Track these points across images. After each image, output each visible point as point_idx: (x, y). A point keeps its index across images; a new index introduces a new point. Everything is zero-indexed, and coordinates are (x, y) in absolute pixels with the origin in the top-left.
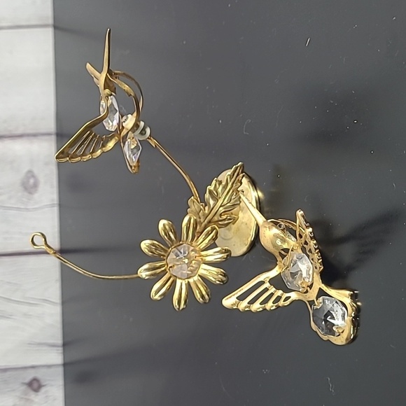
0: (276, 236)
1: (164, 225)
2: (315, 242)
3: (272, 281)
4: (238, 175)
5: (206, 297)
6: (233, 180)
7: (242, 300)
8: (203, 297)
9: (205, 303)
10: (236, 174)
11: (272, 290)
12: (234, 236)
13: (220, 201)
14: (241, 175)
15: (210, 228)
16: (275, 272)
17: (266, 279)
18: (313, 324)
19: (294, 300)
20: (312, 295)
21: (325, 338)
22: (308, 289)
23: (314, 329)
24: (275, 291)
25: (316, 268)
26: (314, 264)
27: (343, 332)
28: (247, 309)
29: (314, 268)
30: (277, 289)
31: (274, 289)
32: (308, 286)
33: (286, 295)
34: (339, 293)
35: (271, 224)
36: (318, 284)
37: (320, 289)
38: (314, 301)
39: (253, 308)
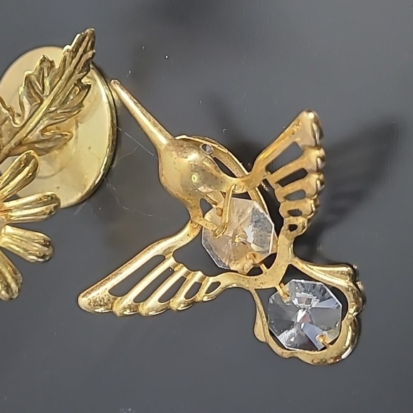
0: (196, 168)
2: (322, 177)
4: (85, 52)
5: (13, 285)
6: (75, 61)
8: (7, 288)
10: (81, 50)
11: (182, 271)
12: (61, 170)
13: (46, 102)
14: (90, 53)
15: (23, 156)
16: (182, 238)
17: (167, 251)
18: (261, 330)
19: (226, 290)
20: (271, 278)
21: (286, 354)
22: (263, 267)
23: (262, 339)
24: (187, 274)
25: (293, 228)
26: (289, 220)
27: (332, 343)
28: (128, 312)
29: (285, 227)
30: (192, 269)
31: (185, 270)
32: (263, 262)
33: (212, 280)
34: (329, 273)
35: (185, 144)
36: (286, 257)
37: (290, 266)
38: (274, 290)
39: (144, 308)
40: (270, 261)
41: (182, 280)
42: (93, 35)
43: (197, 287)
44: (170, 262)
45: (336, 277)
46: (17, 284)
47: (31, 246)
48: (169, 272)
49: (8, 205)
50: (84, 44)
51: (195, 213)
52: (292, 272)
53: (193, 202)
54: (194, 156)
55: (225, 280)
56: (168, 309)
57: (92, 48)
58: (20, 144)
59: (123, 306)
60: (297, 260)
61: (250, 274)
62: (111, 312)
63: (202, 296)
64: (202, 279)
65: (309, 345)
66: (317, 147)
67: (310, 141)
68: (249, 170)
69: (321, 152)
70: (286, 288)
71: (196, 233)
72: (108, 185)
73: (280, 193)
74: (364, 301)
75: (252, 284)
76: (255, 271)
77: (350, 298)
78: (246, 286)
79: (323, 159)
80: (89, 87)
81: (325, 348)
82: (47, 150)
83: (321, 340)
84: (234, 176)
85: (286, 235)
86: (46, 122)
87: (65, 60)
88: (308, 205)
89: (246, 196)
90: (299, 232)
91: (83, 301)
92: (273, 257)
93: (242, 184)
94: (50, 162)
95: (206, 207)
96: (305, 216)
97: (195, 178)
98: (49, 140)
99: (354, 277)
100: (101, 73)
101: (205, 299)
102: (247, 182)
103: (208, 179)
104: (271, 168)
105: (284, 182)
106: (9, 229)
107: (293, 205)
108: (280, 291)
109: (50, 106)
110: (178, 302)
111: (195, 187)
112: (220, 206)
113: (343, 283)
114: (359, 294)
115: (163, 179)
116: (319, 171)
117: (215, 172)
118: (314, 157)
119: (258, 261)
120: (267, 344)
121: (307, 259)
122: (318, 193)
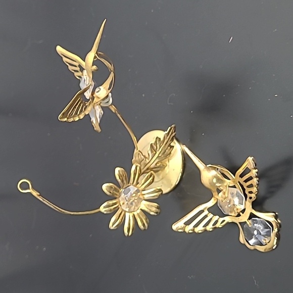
1: (119, 171)
3: (210, 210)
4: (172, 134)
6: (168, 137)
7: (188, 225)
8: (144, 225)
9: (145, 229)
10: (170, 133)
11: (210, 216)
12: (162, 179)
13: (158, 153)
14: (174, 134)
15: (149, 174)
16: (211, 203)
17: (205, 209)
18: (242, 239)
19: (228, 223)
21: (252, 248)
22: (241, 213)
23: (242, 242)
25: (251, 198)
26: (249, 195)
27: (269, 242)
28: (190, 232)
29: (248, 198)
30: (214, 215)
31: (212, 215)
32: (241, 212)
33: (222, 219)
35: (210, 168)
36: (249, 210)
37: (251, 213)
38: (245, 222)
39: (197, 230)
40: (243, 211)
41: (211, 219)
42: (175, 127)
43: (216, 222)
44: (206, 212)
46: (147, 223)
47: (153, 208)
48: (206, 216)
49: (143, 192)
50: (171, 131)
51: (215, 194)
53: (214, 190)
55: (227, 219)
56: (206, 230)
57: (174, 132)
58: (148, 169)
59: (189, 229)
60: (253, 210)
61: (237, 216)
62: (184, 232)
63: (219, 225)
64: (219, 219)
66: (255, 168)
67: (252, 167)
69: (257, 170)
72: (181, 184)
73: (245, 185)
74: (280, 226)
77: (274, 224)
78: (235, 221)
79: (257, 172)
80: (173, 147)
81: (266, 245)
82: (157, 171)
83: (264, 241)
86: (157, 161)
87: (164, 137)
88: (255, 189)
90: (253, 199)
91: (174, 227)
93: (232, 182)
94: (158, 176)
96: (254, 193)
97: (215, 181)
98: (158, 167)
100: (178, 140)
102: (234, 182)
105: (246, 181)
106: (144, 202)
107: (250, 189)
108: (248, 223)
109: (159, 154)
111: (215, 184)
112: (224, 191)
115: (202, 182)
116: (256, 177)
117: (221, 178)
118: (254, 172)
119: (239, 211)
120: (244, 245)
122: (258, 185)
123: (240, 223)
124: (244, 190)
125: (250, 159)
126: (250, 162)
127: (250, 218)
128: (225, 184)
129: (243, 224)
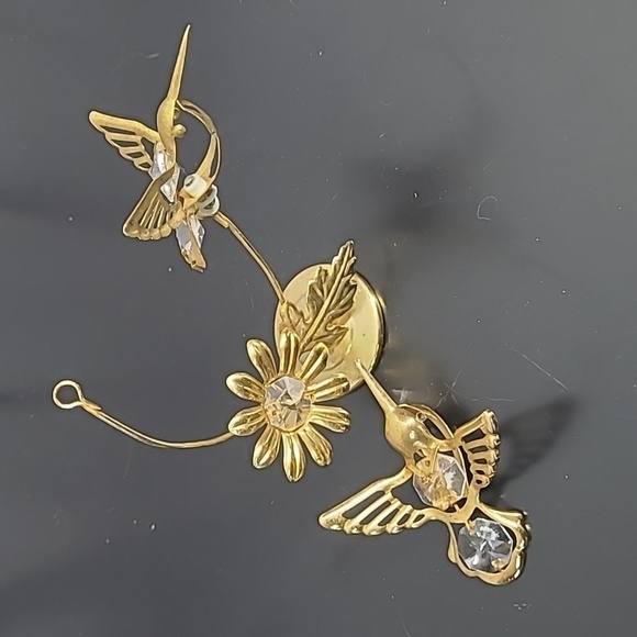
7: (351, 518)
11: (396, 504)
16: (399, 479)
17: (387, 488)
18: (453, 555)
19: (430, 521)
20: (462, 516)
21: (471, 574)
22: (456, 507)
23: (453, 560)
24: (400, 507)
25: (479, 482)
26: (476, 477)
27: (504, 568)
28: (355, 531)
29: (473, 481)
30: (404, 503)
31: (399, 503)
32: (457, 503)
33: (417, 513)
34: (504, 516)
35: (406, 412)
36: (474, 502)
37: (477, 508)
38: (464, 525)
39: (367, 530)
40: (462, 503)
41: (396, 511)
43: (407, 517)
44: (388, 496)
45: (511, 521)
48: (388, 504)
51: (410, 462)
52: (477, 513)
53: (409, 454)
54: (411, 421)
55: (428, 514)
56: (384, 532)
59: (351, 526)
60: (482, 505)
61: (447, 511)
62: (343, 531)
63: (410, 524)
64: (411, 511)
65: (488, 568)
66: (494, 433)
67: (490, 430)
68: (453, 433)
69: (497, 437)
70: (473, 523)
71: (410, 476)
74: (530, 539)
75: (448, 519)
76: (451, 510)
77: (518, 536)
78: (444, 520)
79: (498, 441)
81: (498, 572)
83: (495, 566)
84: (444, 438)
85: (475, 487)
88: (489, 469)
89: (450, 453)
90: (485, 485)
91: (323, 520)
92: (464, 500)
93: (447, 445)
95: (418, 458)
96: (487, 476)
97: (412, 435)
99: (524, 521)
101: (414, 526)
102: (450, 445)
103: (420, 437)
104: (467, 439)
105: (473, 451)
107: (480, 467)
108: (468, 526)
110: (393, 527)
112: (429, 458)
113: (515, 525)
114: (527, 535)
116: (495, 448)
118: (492, 440)
119: (452, 503)
120: (456, 565)
121: (488, 504)
123: (452, 524)
124: (468, 465)
125: (488, 415)
126: (486, 419)
127: (472, 518)
128: (433, 447)
129: (458, 527)
